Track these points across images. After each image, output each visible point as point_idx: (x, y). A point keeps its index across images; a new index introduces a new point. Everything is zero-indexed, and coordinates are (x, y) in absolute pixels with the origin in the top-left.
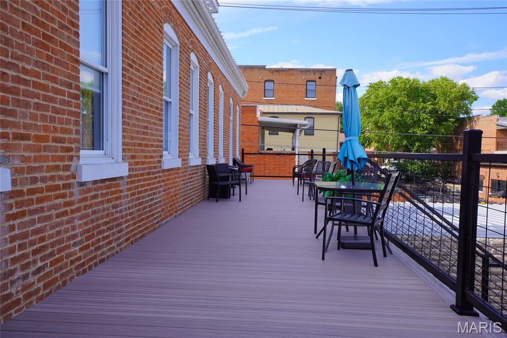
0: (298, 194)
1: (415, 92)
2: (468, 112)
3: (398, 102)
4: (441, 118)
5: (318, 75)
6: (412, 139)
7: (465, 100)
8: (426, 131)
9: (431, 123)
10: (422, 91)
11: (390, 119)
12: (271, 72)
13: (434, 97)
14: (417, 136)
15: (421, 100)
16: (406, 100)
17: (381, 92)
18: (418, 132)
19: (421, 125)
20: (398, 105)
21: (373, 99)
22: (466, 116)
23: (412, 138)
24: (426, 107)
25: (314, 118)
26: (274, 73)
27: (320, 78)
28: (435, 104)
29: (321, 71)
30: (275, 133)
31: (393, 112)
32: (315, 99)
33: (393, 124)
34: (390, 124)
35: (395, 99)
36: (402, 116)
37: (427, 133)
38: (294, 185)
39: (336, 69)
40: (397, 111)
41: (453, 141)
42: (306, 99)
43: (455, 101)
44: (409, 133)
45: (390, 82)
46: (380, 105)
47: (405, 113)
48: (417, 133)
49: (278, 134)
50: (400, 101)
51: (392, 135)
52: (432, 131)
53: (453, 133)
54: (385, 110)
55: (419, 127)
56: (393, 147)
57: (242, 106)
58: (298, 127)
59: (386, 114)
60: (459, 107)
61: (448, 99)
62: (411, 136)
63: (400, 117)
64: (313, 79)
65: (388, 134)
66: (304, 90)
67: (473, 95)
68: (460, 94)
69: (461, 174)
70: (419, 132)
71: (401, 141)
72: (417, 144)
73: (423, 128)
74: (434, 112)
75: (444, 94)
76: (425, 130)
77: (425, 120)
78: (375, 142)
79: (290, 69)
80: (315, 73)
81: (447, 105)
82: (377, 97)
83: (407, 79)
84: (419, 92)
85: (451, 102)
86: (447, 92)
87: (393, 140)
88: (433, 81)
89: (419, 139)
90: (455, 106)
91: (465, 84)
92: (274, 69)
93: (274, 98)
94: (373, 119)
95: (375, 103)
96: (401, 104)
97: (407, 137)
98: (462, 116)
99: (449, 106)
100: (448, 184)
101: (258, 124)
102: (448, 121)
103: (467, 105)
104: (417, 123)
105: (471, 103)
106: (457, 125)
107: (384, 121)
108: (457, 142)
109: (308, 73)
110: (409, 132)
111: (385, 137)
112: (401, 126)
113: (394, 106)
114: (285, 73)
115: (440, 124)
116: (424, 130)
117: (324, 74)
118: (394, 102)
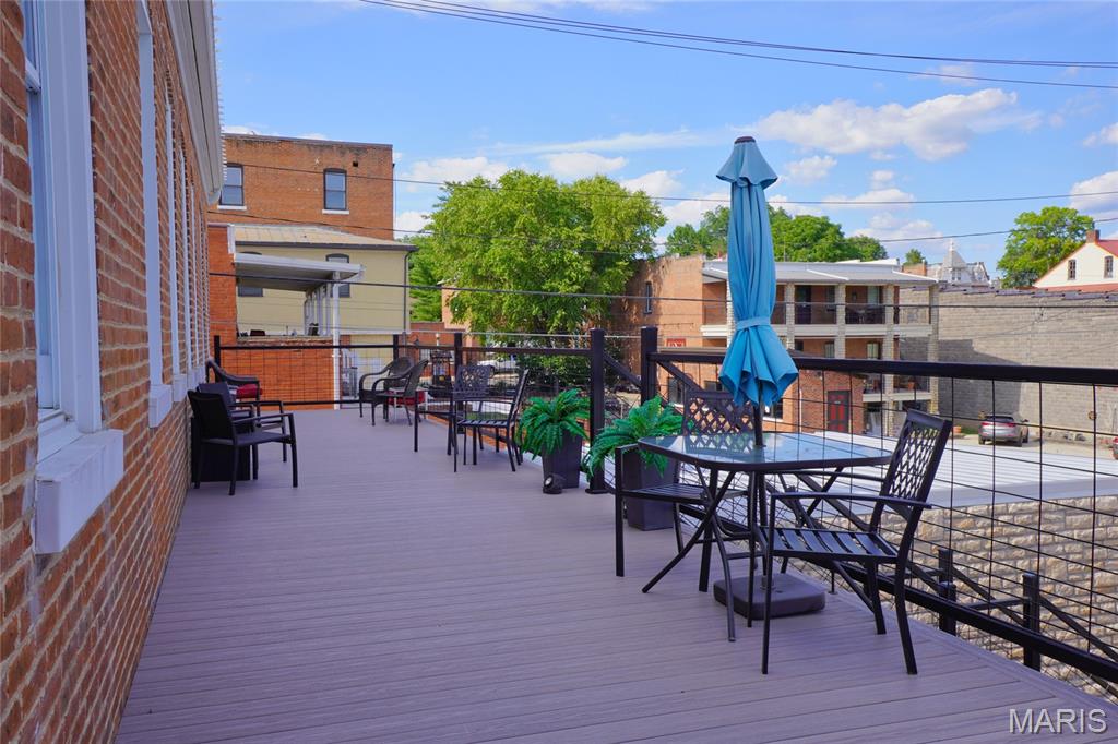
0: (416, 450)
1: (552, 205)
2: (651, 249)
3: (518, 225)
4: (602, 260)
5: (349, 159)
6: (549, 303)
7: (643, 224)
8: (576, 287)
9: (586, 269)
10: (564, 203)
11: (503, 261)
12: (234, 144)
13: (588, 217)
14: (560, 296)
15: (562, 220)
16: (535, 220)
17: (483, 203)
18: (561, 287)
19: (567, 273)
20: (519, 231)
21: (466, 217)
22: (645, 256)
23: (549, 301)
24: (574, 237)
25: (348, 257)
26: (243, 147)
27: (355, 165)
28: (590, 231)
29: (358, 149)
30: (257, 291)
31: (509, 244)
32: (347, 212)
33: (511, 271)
34: (504, 271)
35: (513, 217)
36: (528, 254)
37: (579, 291)
38: (374, 424)
39: (391, 146)
40: (517, 244)
41: (622, 305)
42: (324, 211)
43: (627, 225)
44: (542, 290)
45: (500, 182)
46: (482, 229)
47: (534, 248)
48: (558, 290)
49: (261, 295)
50: (524, 224)
51: (509, 296)
52: (586, 287)
53: (624, 289)
54: (492, 241)
55: (563, 277)
56: (511, 321)
57: (209, 226)
58: (337, 278)
59: (497, 249)
60: (635, 239)
61: (614, 221)
62: (547, 297)
63: (525, 257)
64: (340, 167)
65: (498, 293)
66: (318, 191)
67: (657, 215)
68: (635, 211)
69: (639, 372)
70: (563, 288)
71: (527, 307)
72: (560, 313)
73: (571, 279)
74: (587, 247)
75: (607, 210)
76: (574, 283)
77: (575, 264)
78: (473, 310)
79: (282, 140)
80: (343, 153)
81: (612, 233)
82: (473, 213)
83: (534, 177)
84: (557, 206)
85: (619, 229)
86: (612, 207)
87: (510, 306)
88: (582, 183)
89: (565, 303)
90: (627, 237)
91: (642, 193)
92: (242, 136)
93: (244, 208)
94: (468, 260)
95: (472, 227)
96: (524, 229)
97: (538, 299)
98: (638, 256)
99: (615, 236)
100: (619, 394)
101: (233, 271)
102: (616, 266)
103: (648, 236)
104: (558, 269)
105: (654, 231)
106: (631, 274)
107: (491, 266)
108: (630, 307)
109: (327, 150)
110: (544, 287)
111: (492, 298)
112: (527, 276)
113: (512, 232)
114: (270, 147)
115: (601, 273)
116: (571, 285)
117: (363, 156)
118: (512, 224)
